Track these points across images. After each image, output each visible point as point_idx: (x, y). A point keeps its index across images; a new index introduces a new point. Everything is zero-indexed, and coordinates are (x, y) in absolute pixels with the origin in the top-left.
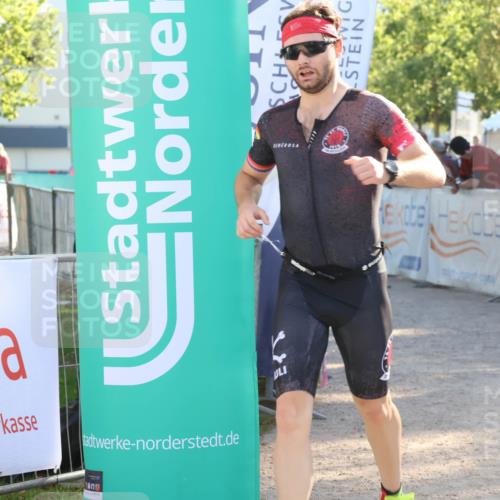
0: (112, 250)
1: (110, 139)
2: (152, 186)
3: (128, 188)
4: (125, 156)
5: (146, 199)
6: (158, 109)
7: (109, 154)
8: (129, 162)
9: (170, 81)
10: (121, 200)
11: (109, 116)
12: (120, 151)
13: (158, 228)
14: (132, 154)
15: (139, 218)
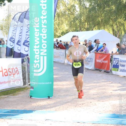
0: (35, 58)
1: (36, 44)
2: (41, 50)
3: (38, 50)
4: (38, 46)
5: (40, 52)
6: (43, 40)
7: (35, 46)
8: (38, 47)
9: (44, 36)
10: (37, 52)
11: (36, 41)
12: (37, 45)
13: (42, 55)
14: (39, 46)
15: (39, 54)
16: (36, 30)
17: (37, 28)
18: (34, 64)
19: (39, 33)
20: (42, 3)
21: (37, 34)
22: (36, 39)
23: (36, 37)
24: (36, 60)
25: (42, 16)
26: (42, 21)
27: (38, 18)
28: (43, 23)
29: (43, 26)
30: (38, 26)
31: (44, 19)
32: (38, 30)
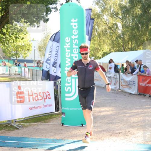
0: (67, 81)
1: (67, 65)
4: (69, 67)
7: (67, 67)
9: (76, 57)
11: (67, 62)
13: (73, 78)
16: (67, 51)
17: (68, 49)
18: (66, 88)
19: (70, 53)
20: (73, 22)
21: (68, 55)
22: (67, 60)
23: (67, 58)
24: (67, 83)
25: (73, 36)
26: (73, 40)
27: (69, 38)
28: (75, 43)
29: (74, 46)
30: (69, 47)
31: (75, 39)
32: (69, 51)
